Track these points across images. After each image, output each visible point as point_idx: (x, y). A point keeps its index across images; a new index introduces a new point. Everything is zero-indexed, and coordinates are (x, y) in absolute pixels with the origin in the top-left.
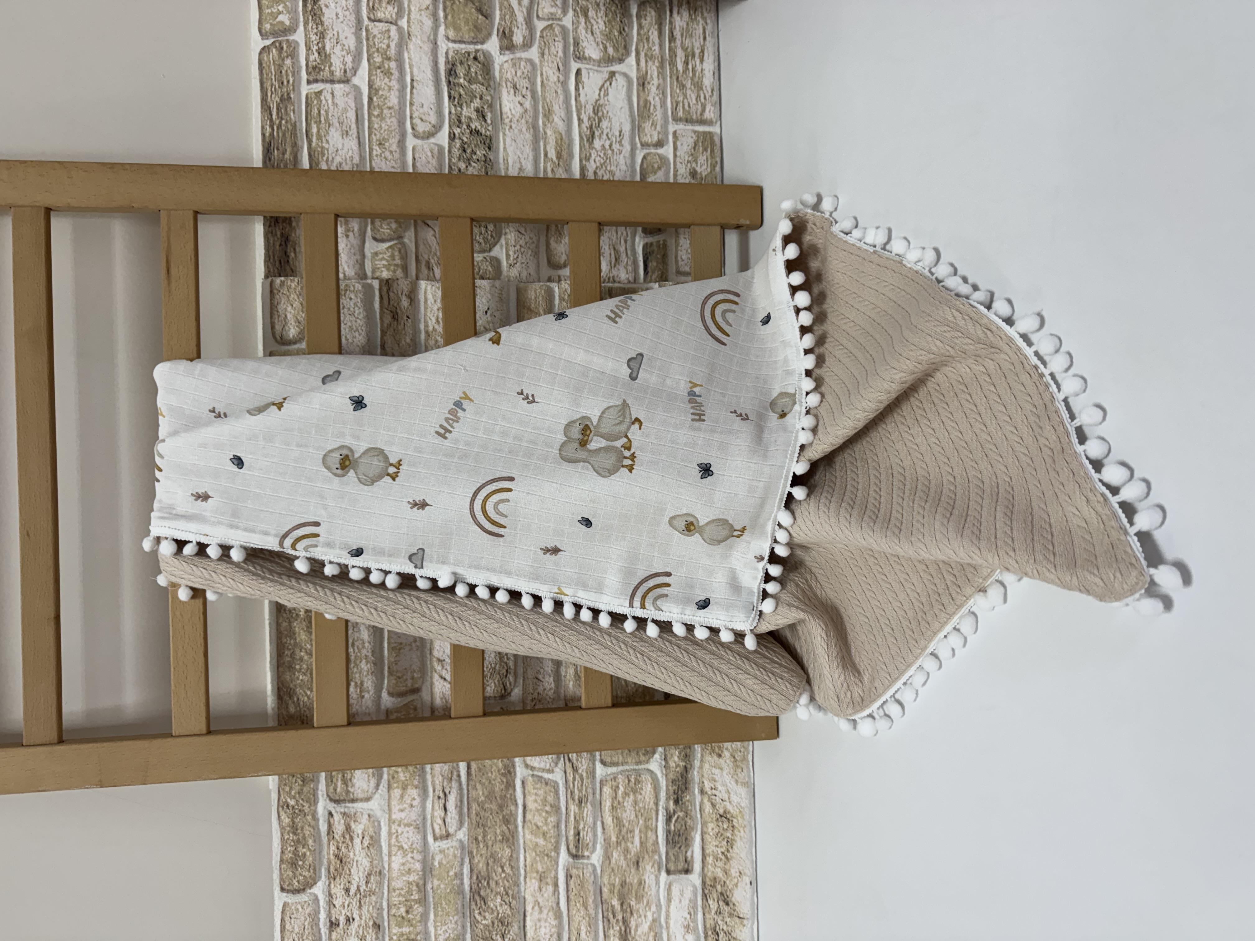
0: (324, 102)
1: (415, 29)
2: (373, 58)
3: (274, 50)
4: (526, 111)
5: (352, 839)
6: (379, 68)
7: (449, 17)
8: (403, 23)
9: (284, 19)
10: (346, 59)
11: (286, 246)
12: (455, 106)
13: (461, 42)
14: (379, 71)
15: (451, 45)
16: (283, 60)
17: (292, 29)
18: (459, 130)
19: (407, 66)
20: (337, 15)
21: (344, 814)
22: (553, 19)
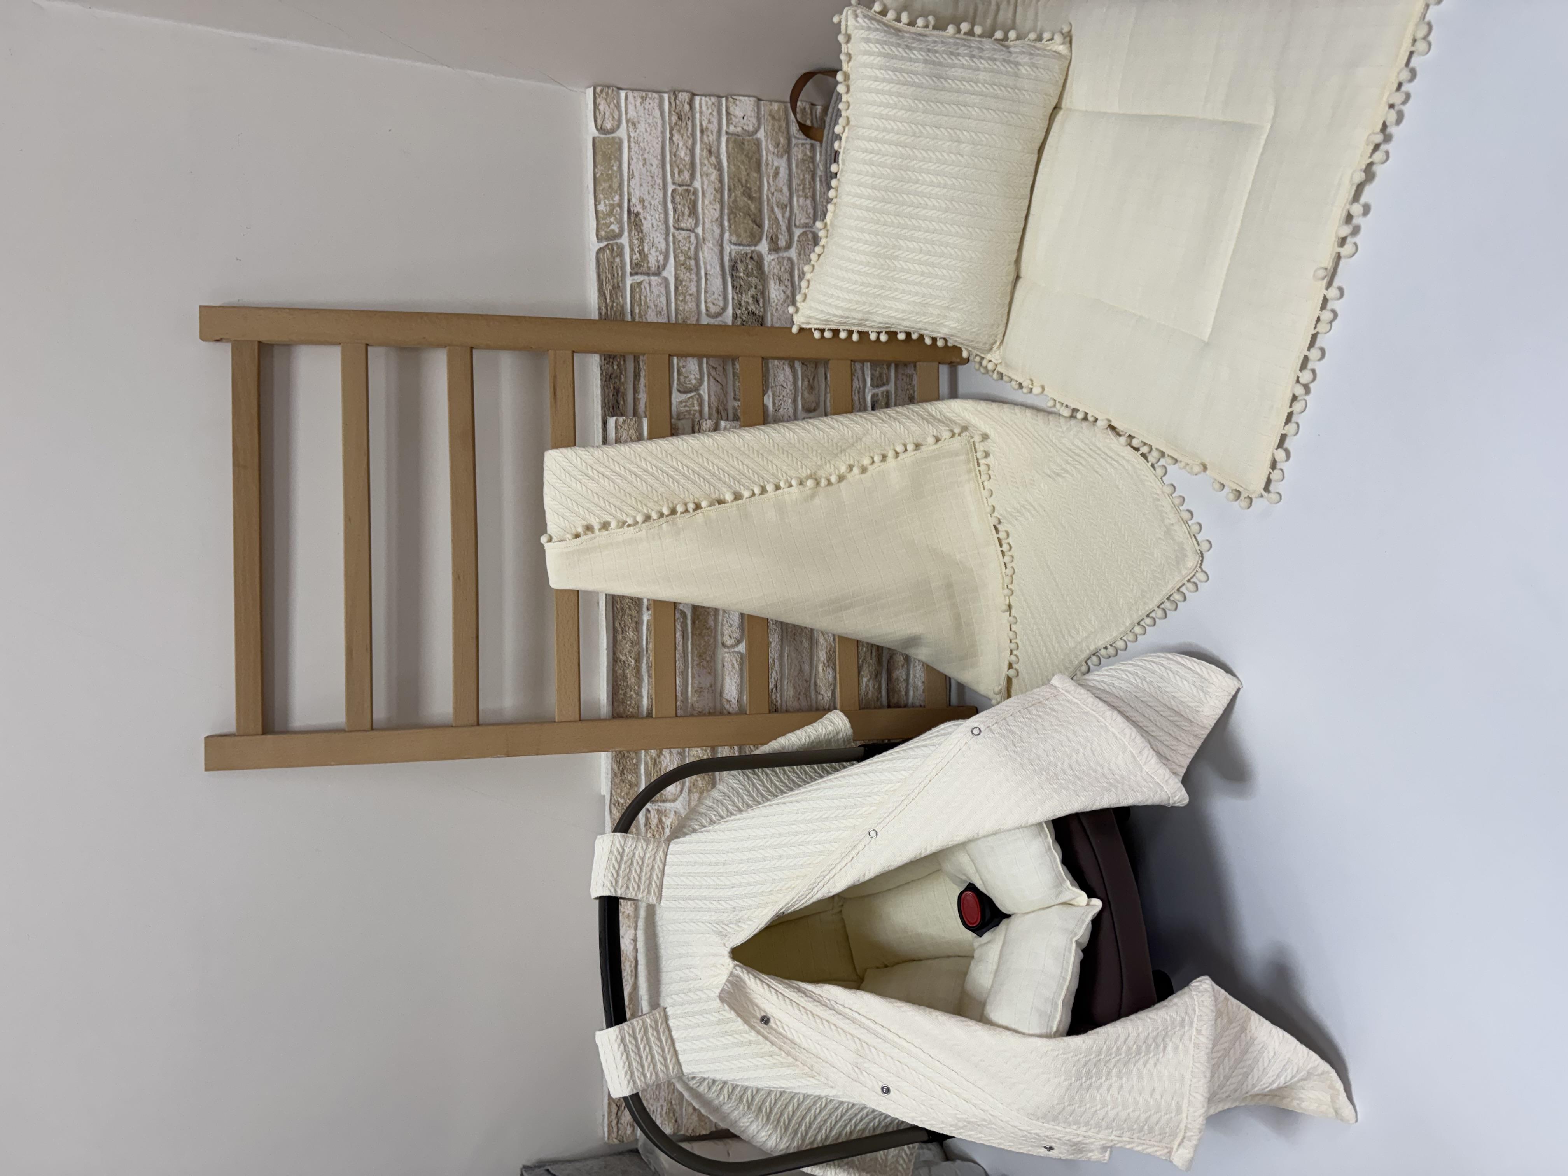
0: (643, 290)
1: (708, 236)
2: (678, 257)
3: (608, 251)
4: (788, 297)
5: (663, 828)
6: (683, 265)
7: (733, 227)
8: (699, 230)
9: (615, 227)
10: (659, 258)
11: (617, 396)
12: (737, 293)
13: (740, 245)
14: (683, 267)
15: (733, 247)
16: (614, 258)
17: (620, 235)
18: (740, 311)
19: (702, 263)
20: (652, 225)
21: (658, 811)
22: (806, 227)
